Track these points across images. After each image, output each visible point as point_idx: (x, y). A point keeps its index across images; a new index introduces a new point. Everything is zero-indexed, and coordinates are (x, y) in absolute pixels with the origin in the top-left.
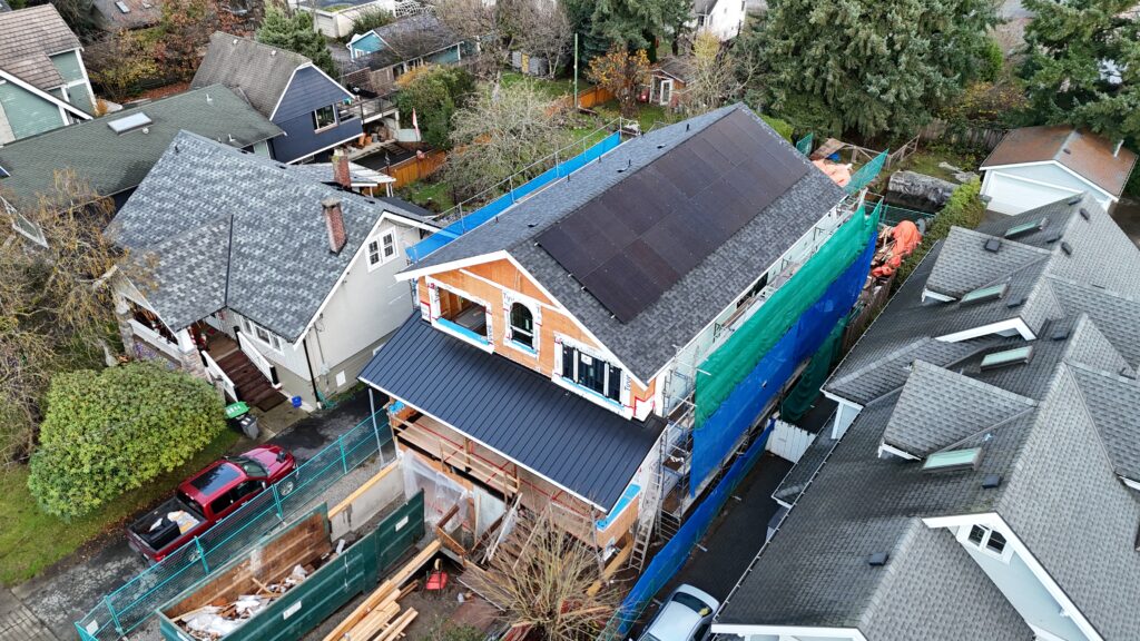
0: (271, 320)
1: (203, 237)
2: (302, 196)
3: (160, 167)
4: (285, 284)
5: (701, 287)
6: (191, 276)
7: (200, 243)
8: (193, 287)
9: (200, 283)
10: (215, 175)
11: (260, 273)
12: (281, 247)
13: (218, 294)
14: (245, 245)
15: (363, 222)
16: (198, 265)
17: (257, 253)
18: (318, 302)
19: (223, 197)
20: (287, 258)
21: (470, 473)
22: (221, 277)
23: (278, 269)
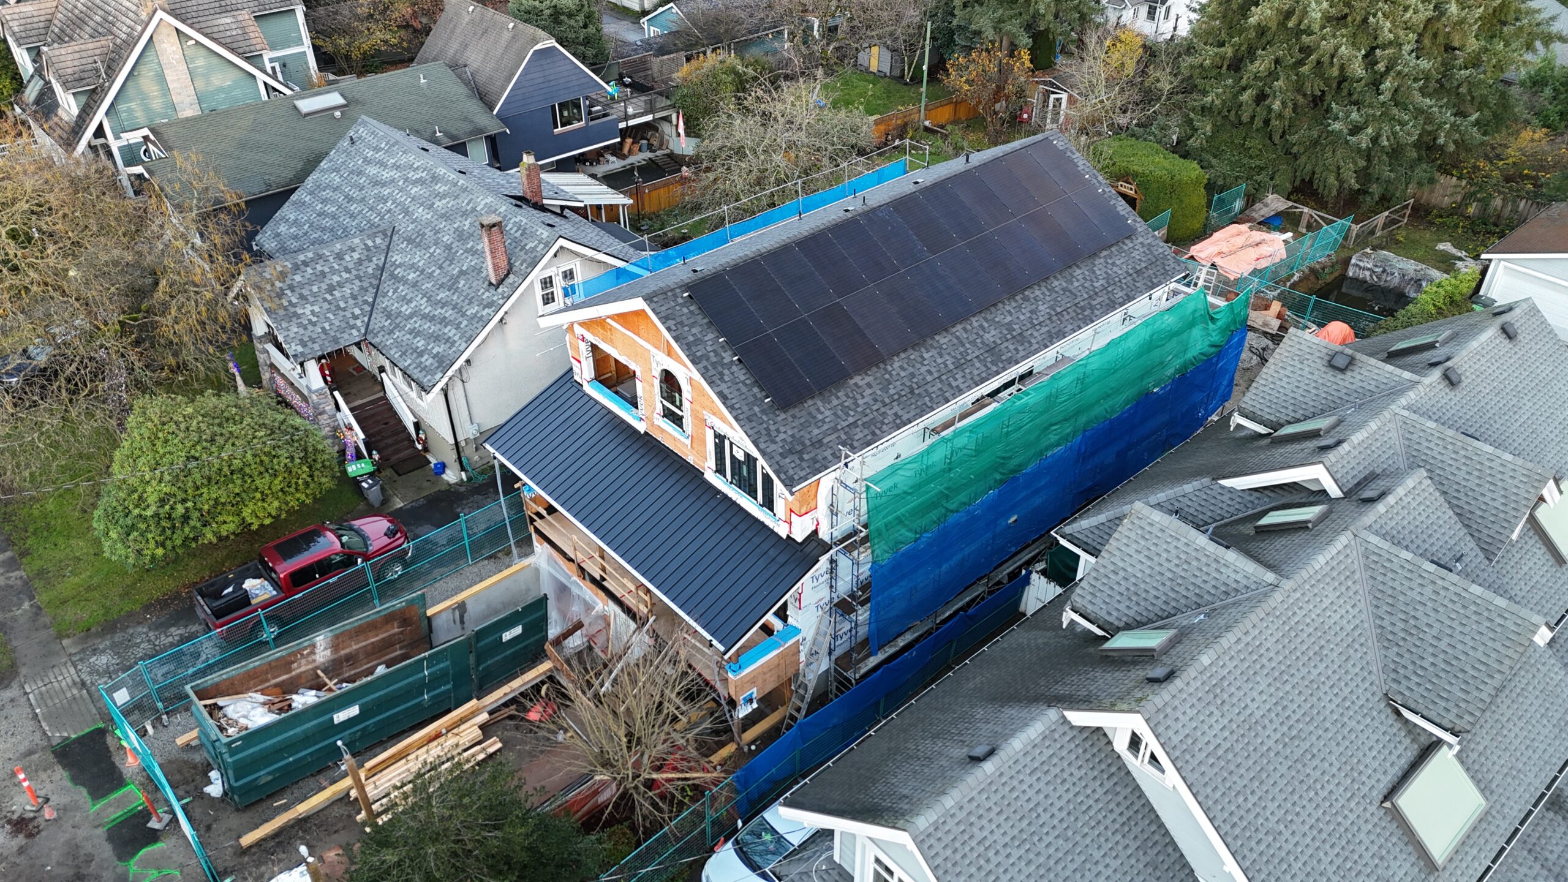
0: (409, 361)
1: (353, 250)
2: (474, 210)
3: (331, 160)
4: (432, 319)
5: (913, 375)
6: (329, 297)
7: (347, 258)
8: (329, 310)
9: (338, 308)
10: (386, 175)
11: (410, 301)
12: (438, 271)
13: (359, 323)
14: (400, 265)
15: (534, 249)
16: (340, 285)
17: (412, 276)
18: (464, 345)
19: (389, 204)
20: (442, 286)
21: (604, 583)
22: (365, 302)
23: (429, 299)
